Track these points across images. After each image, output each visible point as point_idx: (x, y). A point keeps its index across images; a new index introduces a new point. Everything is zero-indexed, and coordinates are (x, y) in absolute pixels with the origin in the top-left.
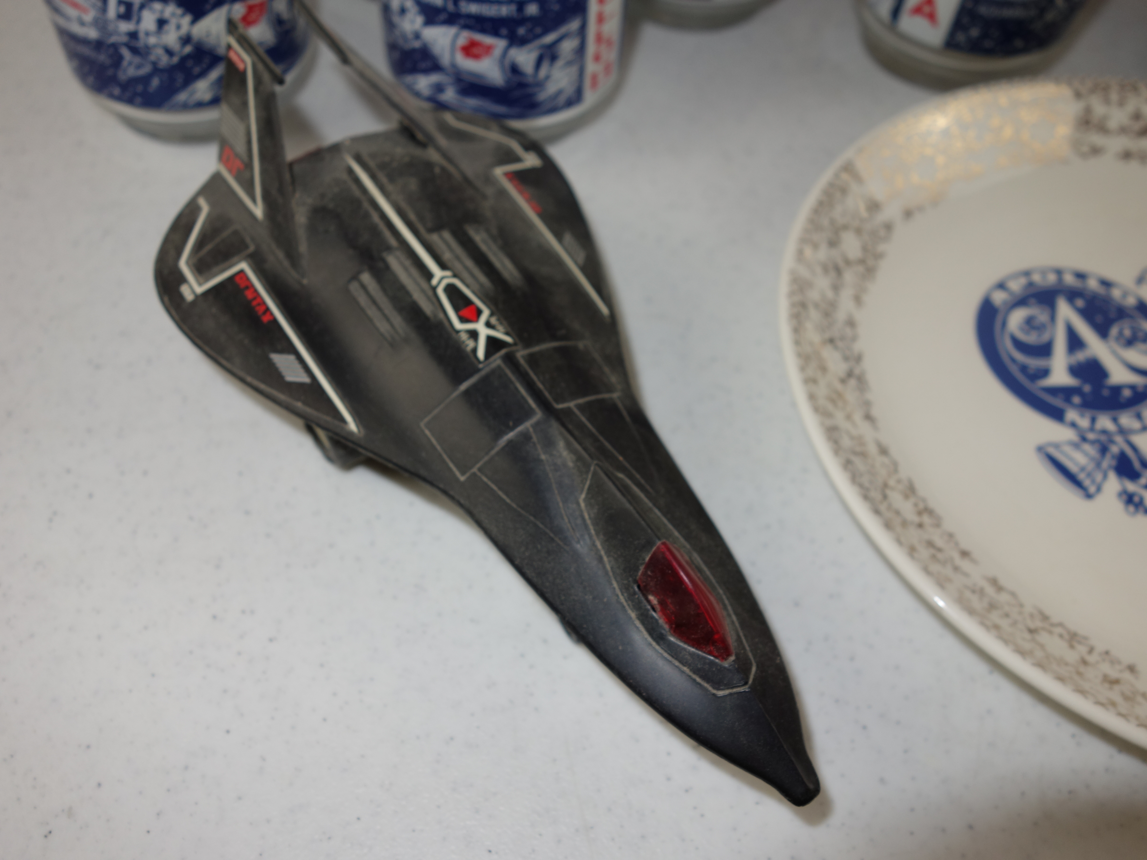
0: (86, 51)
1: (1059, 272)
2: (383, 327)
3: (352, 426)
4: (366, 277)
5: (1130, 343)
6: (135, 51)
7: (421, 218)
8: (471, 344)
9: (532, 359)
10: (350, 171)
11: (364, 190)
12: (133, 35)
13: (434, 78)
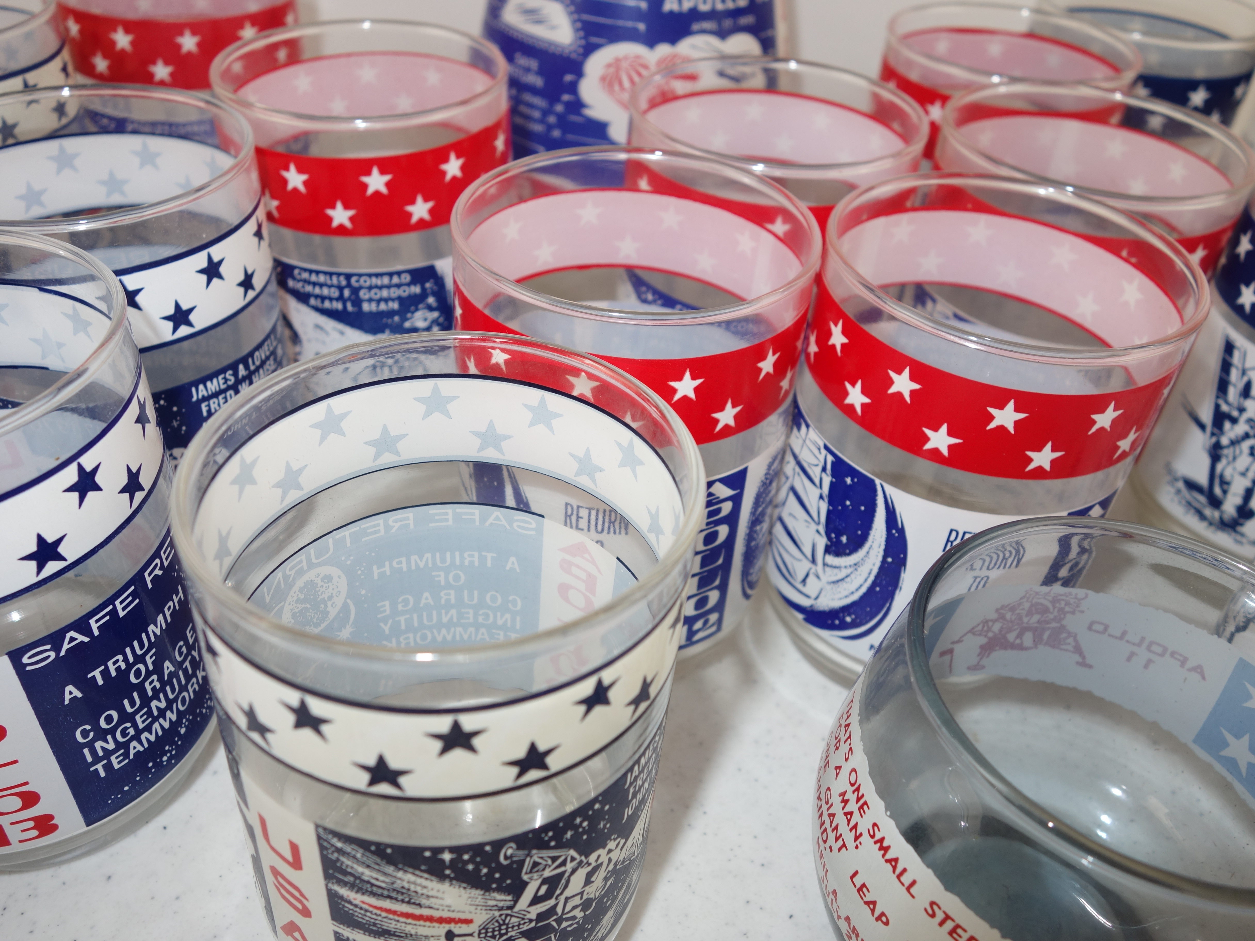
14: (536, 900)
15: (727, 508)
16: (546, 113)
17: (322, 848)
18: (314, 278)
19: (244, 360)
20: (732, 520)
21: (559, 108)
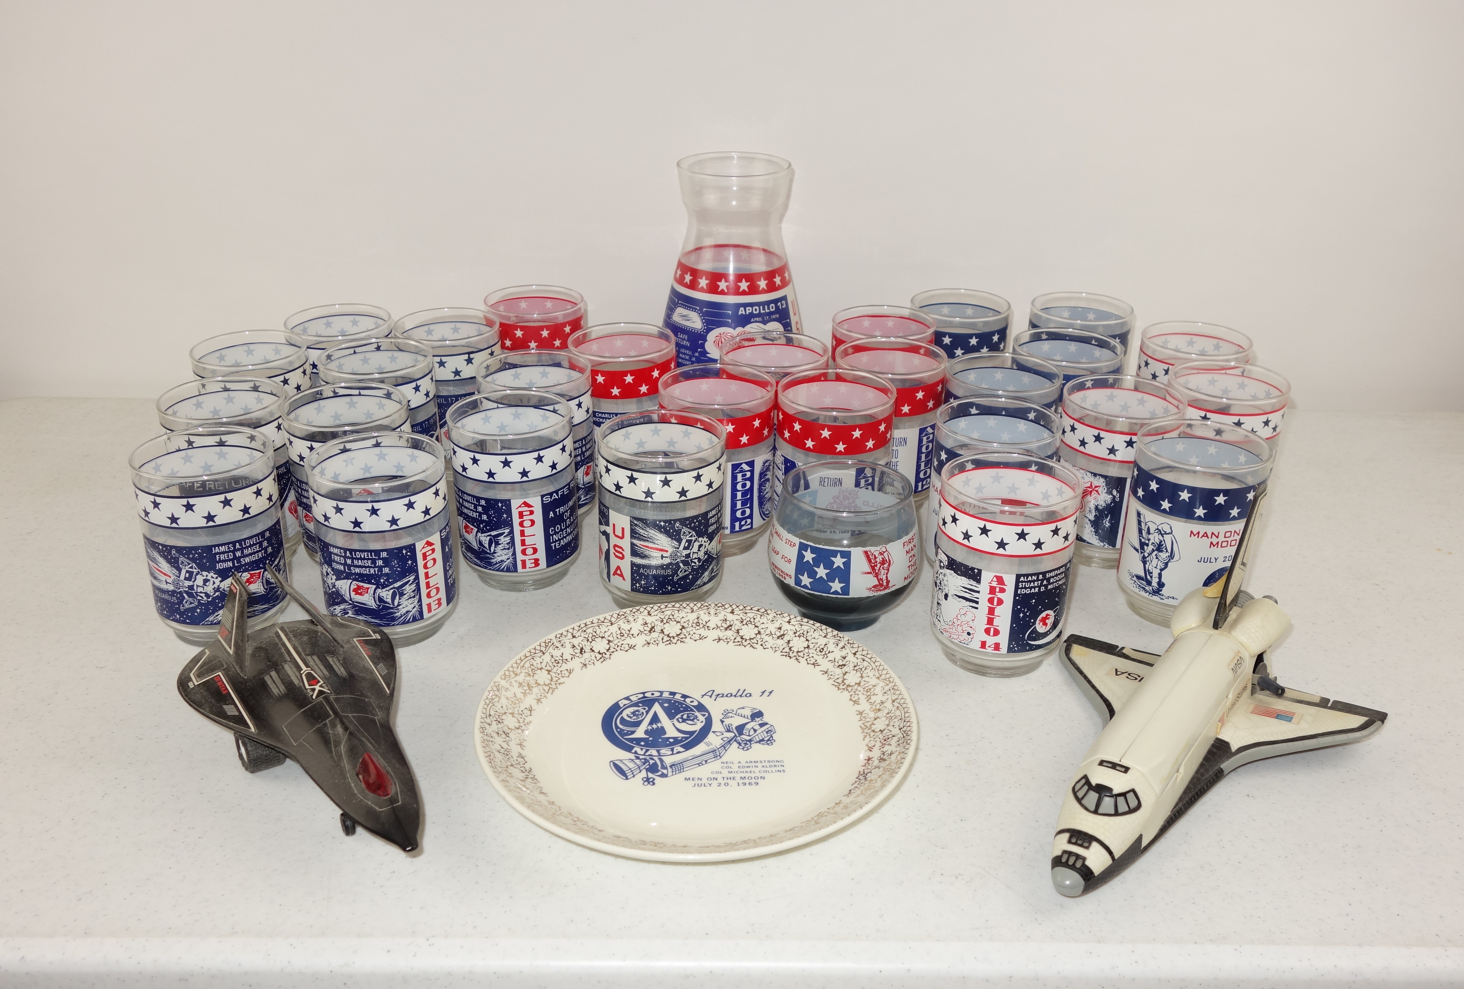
0: (166, 597)
1: (662, 693)
2: (275, 691)
3: (253, 729)
4: (273, 674)
5: (684, 721)
6: (190, 595)
7: (304, 650)
8: (311, 693)
9: (336, 700)
10: (277, 632)
11: (281, 639)
12: (191, 587)
13: (342, 607)
14: (685, 548)
15: (748, 474)
16: (691, 357)
17: (631, 525)
18: (603, 416)
19: (585, 438)
20: (751, 479)
21: (697, 354)
